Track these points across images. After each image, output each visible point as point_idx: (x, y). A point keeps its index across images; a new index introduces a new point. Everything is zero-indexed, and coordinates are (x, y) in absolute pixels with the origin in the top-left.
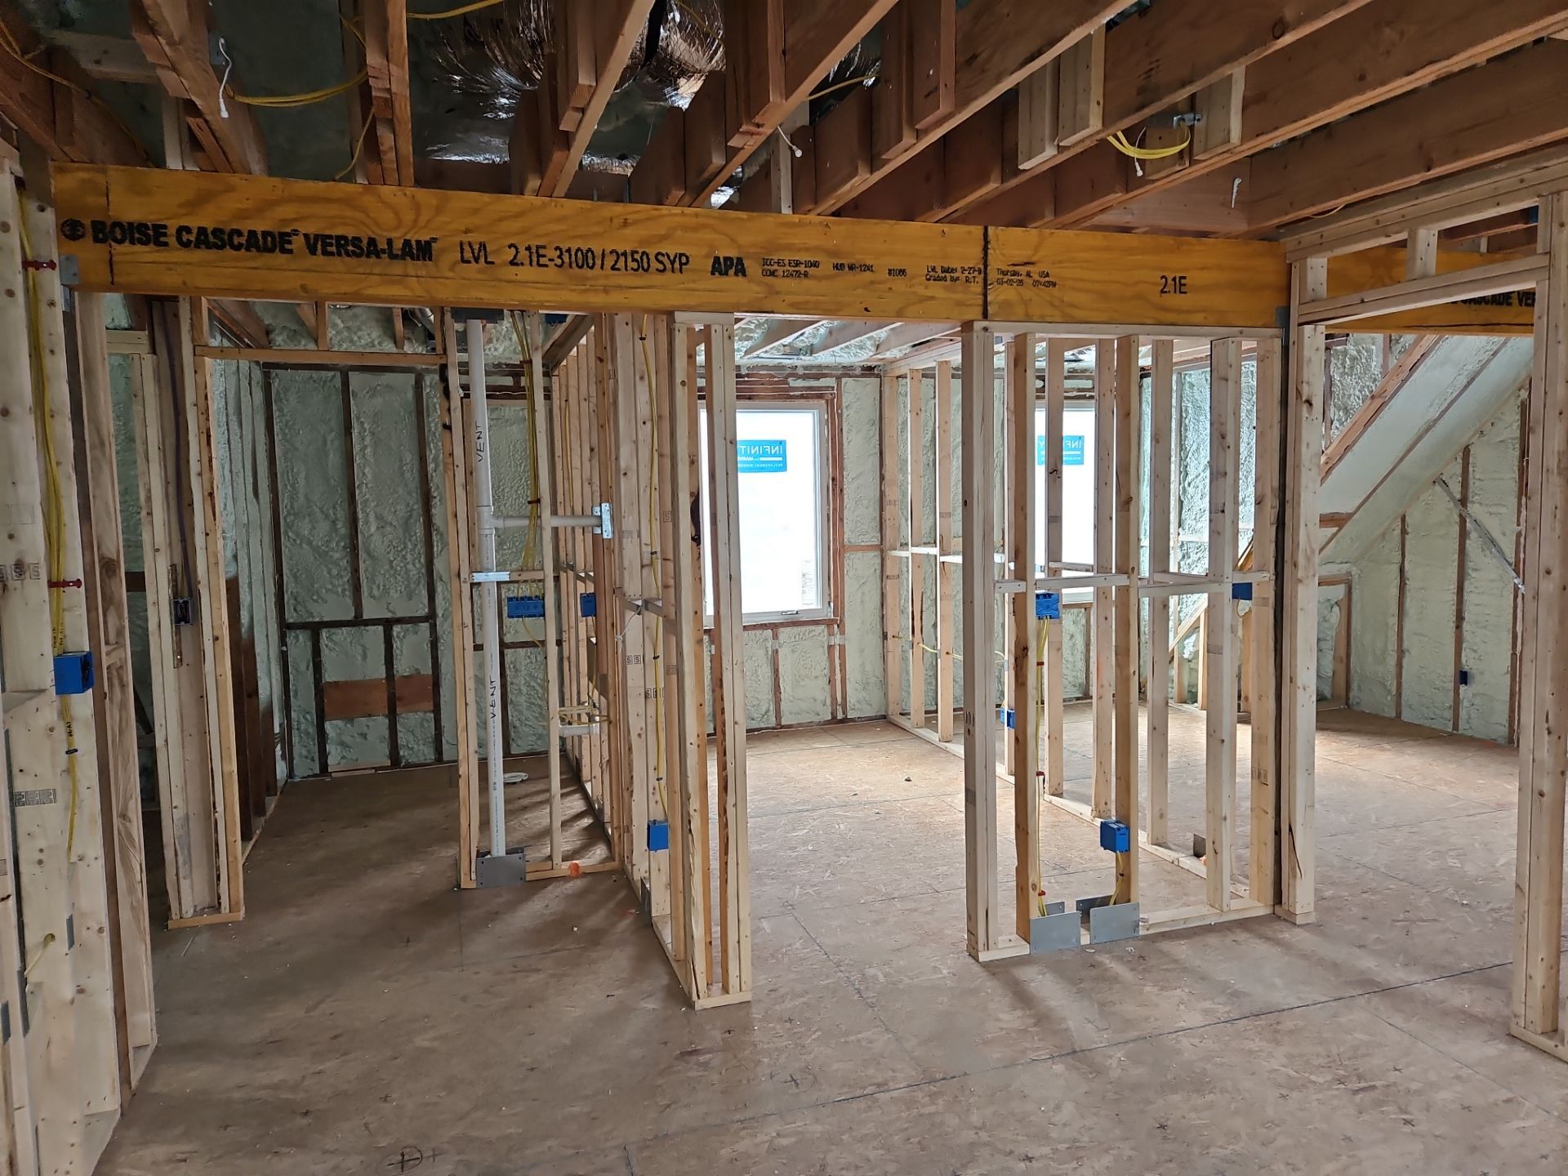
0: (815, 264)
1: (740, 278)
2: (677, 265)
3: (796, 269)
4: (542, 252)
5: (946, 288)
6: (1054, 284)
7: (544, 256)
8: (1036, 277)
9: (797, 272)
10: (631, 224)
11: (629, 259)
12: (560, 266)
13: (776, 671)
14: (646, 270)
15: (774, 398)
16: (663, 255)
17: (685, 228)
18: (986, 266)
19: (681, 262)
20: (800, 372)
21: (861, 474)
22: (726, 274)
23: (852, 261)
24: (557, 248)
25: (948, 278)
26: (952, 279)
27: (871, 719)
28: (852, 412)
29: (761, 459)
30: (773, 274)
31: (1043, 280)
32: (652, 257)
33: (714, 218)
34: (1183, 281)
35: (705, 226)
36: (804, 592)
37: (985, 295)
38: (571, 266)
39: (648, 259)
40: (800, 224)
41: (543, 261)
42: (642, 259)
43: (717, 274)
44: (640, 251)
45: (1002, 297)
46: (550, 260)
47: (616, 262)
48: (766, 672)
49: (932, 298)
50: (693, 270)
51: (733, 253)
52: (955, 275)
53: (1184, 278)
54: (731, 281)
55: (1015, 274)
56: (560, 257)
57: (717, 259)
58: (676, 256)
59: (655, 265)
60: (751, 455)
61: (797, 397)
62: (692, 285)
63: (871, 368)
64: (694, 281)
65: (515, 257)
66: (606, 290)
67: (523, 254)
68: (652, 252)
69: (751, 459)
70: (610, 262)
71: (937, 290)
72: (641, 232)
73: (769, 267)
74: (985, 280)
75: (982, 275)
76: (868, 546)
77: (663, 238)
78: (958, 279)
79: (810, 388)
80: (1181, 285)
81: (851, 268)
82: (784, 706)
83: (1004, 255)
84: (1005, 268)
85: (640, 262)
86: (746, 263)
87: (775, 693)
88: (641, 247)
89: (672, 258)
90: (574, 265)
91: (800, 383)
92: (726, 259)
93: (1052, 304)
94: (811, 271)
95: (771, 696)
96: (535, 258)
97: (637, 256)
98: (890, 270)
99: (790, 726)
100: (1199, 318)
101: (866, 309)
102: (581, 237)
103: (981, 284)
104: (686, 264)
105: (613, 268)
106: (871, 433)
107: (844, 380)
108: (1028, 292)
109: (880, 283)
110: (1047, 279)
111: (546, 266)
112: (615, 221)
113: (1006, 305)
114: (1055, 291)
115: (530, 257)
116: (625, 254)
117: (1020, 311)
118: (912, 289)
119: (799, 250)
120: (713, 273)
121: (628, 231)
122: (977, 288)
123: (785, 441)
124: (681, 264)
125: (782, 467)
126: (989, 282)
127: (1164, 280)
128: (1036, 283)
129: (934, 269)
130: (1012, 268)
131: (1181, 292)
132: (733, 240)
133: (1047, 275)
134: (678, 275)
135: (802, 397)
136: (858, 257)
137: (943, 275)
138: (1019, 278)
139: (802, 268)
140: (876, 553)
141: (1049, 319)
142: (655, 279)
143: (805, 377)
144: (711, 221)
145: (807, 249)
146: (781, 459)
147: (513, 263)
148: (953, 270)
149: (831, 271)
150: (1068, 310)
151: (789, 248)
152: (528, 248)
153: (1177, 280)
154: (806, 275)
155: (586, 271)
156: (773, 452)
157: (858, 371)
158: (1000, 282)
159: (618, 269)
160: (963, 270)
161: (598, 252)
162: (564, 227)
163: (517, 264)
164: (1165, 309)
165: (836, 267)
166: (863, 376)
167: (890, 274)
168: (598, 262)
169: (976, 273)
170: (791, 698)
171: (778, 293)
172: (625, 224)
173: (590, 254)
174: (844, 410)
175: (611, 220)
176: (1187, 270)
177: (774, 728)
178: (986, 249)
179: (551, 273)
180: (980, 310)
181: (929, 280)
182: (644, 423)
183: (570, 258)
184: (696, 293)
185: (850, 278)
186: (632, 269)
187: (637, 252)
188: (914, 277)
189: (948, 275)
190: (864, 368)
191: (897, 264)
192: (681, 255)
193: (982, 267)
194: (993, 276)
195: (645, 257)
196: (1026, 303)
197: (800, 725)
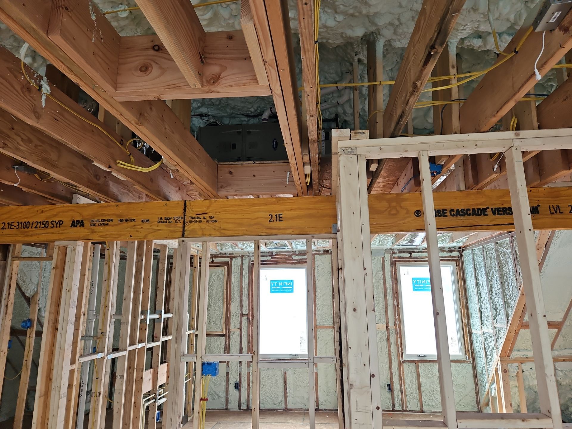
0: (112, 220)
1: (82, 228)
2: (58, 225)
3: (104, 223)
4: (13, 224)
5: (166, 226)
6: (216, 221)
7: (13, 225)
8: (208, 219)
9: (104, 224)
10: (44, 212)
11: (42, 224)
12: (17, 228)
13: (285, 382)
14: (47, 227)
15: (286, 263)
16: (54, 222)
17: (64, 212)
18: (185, 216)
19: (61, 223)
20: (297, 253)
21: (325, 294)
22: (76, 226)
23: (127, 218)
24: (18, 222)
25: (168, 222)
26: (169, 222)
27: (330, 410)
28: (319, 268)
29: (283, 288)
30: (94, 225)
31: (211, 220)
32: (50, 223)
33: (75, 207)
34: (281, 216)
35: (71, 210)
36: (301, 345)
37: (184, 227)
38: (21, 228)
39: (48, 223)
40: (108, 206)
41: (12, 227)
42: (46, 224)
43: (73, 227)
44: (46, 221)
45: (191, 228)
46: (15, 227)
47: (37, 225)
48: (281, 381)
49: (160, 230)
50: (64, 226)
51: (80, 219)
52: (170, 220)
53: (282, 215)
54: (78, 229)
55: (198, 218)
56: (18, 225)
57: (74, 222)
58: (58, 222)
59: (51, 225)
60: (279, 286)
61: (296, 263)
62: (63, 232)
63: (327, 251)
64: (64, 230)
65: (4, 226)
66: (32, 235)
67: (7, 225)
68: (50, 221)
69: (279, 288)
70: (34, 226)
71: (162, 227)
72: (48, 214)
73: (93, 223)
74: (184, 221)
75: (183, 220)
76: (328, 326)
77: (55, 216)
78: (172, 222)
79: (301, 259)
80: (279, 217)
81: (126, 220)
82: (289, 399)
83: (193, 211)
84: (193, 216)
85: (45, 225)
86: (84, 222)
87: (285, 393)
88: (47, 219)
89: (57, 222)
90: (22, 227)
91: (297, 257)
92: (77, 221)
93: (215, 229)
94: (110, 223)
95: (283, 394)
96: (10, 226)
97: (44, 223)
98: (142, 220)
99: (291, 410)
100: (290, 231)
101: (131, 236)
102: (26, 218)
103: (182, 223)
104: (62, 224)
105: (35, 228)
106: (329, 277)
107: (316, 256)
108: (204, 225)
109: (138, 225)
110: (213, 219)
111: (13, 229)
112: (39, 211)
113: (194, 230)
114: (216, 224)
115: (8, 226)
116: (40, 222)
117: (200, 233)
118: (151, 227)
119: (106, 216)
120: (71, 227)
121: (43, 214)
122: (180, 225)
123: (293, 280)
124: (60, 224)
125: (291, 291)
126: (185, 222)
127: (271, 216)
128: (208, 221)
129: (161, 219)
130: (197, 216)
131: (279, 221)
132: (81, 214)
133: (213, 217)
134: (58, 228)
135: (298, 263)
136: (129, 216)
137: (165, 221)
138: (200, 219)
139: (106, 222)
140: (332, 330)
141: (213, 236)
142: (49, 230)
143: (299, 255)
144: (73, 208)
145: (109, 215)
146: (291, 288)
147: (2, 229)
148: (170, 218)
149: (118, 222)
150: (223, 232)
151: (102, 215)
152: (8, 223)
153: (278, 215)
154: (107, 225)
155: (26, 230)
156: (288, 285)
157: (322, 252)
158: (191, 222)
159: (37, 228)
160: (174, 218)
161: (31, 222)
162: (22, 215)
163: (4, 229)
164: (272, 229)
165: (120, 221)
166: (324, 254)
167: (142, 222)
168: (31, 226)
169: (180, 219)
170: (293, 396)
171: (95, 232)
172: (42, 212)
173: (28, 223)
174: (316, 268)
175: (38, 211)
176: (283, 211)
177: (284, 410)
178: (185, 209)
179: (14, 231)
180: (181, 233)
181: (159, 223)
182: (105, 281)
183: (21, 225)
184: (64, 234)
185: (125, 224)
186: (42, 227)
187: (45, 221)
188: (153, 222)
189: (167, 220)
190: (324, 251)
191: (145, 218)
192: (60, 221)
193: (183, 216)
194: (187, 219)
195: (47, 223)
196: (202, 230)
197: (296, 409)
